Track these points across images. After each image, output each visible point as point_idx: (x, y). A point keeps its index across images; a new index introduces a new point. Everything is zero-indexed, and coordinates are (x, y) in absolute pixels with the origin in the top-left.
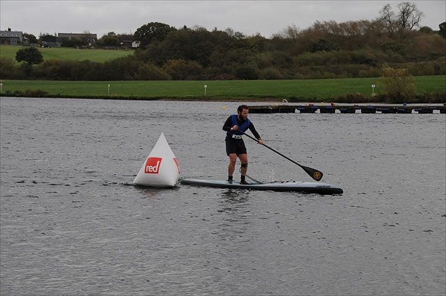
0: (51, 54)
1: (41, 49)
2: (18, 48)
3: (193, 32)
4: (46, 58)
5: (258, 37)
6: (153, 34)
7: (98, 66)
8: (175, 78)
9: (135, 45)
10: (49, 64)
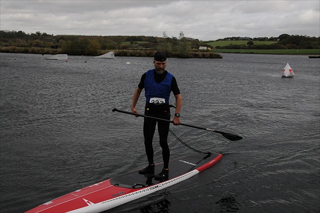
0: (255, 43)
1: (253, 42)
2: (248, 41)
3: (295, 36)
4: (254, 44)
5: (314, 37)
6: (284, 37)
7: (268, 46)
8: (289, 49)
9: (278, 40)
10: (255, 45)
